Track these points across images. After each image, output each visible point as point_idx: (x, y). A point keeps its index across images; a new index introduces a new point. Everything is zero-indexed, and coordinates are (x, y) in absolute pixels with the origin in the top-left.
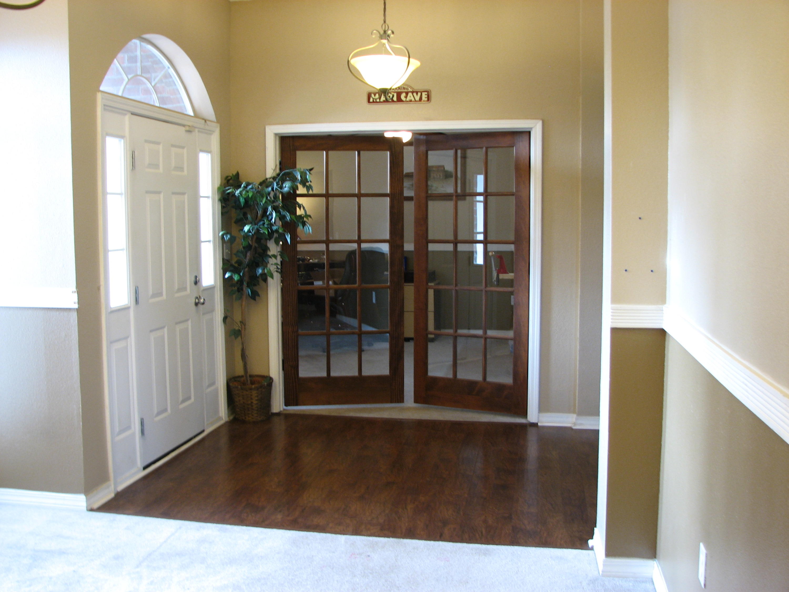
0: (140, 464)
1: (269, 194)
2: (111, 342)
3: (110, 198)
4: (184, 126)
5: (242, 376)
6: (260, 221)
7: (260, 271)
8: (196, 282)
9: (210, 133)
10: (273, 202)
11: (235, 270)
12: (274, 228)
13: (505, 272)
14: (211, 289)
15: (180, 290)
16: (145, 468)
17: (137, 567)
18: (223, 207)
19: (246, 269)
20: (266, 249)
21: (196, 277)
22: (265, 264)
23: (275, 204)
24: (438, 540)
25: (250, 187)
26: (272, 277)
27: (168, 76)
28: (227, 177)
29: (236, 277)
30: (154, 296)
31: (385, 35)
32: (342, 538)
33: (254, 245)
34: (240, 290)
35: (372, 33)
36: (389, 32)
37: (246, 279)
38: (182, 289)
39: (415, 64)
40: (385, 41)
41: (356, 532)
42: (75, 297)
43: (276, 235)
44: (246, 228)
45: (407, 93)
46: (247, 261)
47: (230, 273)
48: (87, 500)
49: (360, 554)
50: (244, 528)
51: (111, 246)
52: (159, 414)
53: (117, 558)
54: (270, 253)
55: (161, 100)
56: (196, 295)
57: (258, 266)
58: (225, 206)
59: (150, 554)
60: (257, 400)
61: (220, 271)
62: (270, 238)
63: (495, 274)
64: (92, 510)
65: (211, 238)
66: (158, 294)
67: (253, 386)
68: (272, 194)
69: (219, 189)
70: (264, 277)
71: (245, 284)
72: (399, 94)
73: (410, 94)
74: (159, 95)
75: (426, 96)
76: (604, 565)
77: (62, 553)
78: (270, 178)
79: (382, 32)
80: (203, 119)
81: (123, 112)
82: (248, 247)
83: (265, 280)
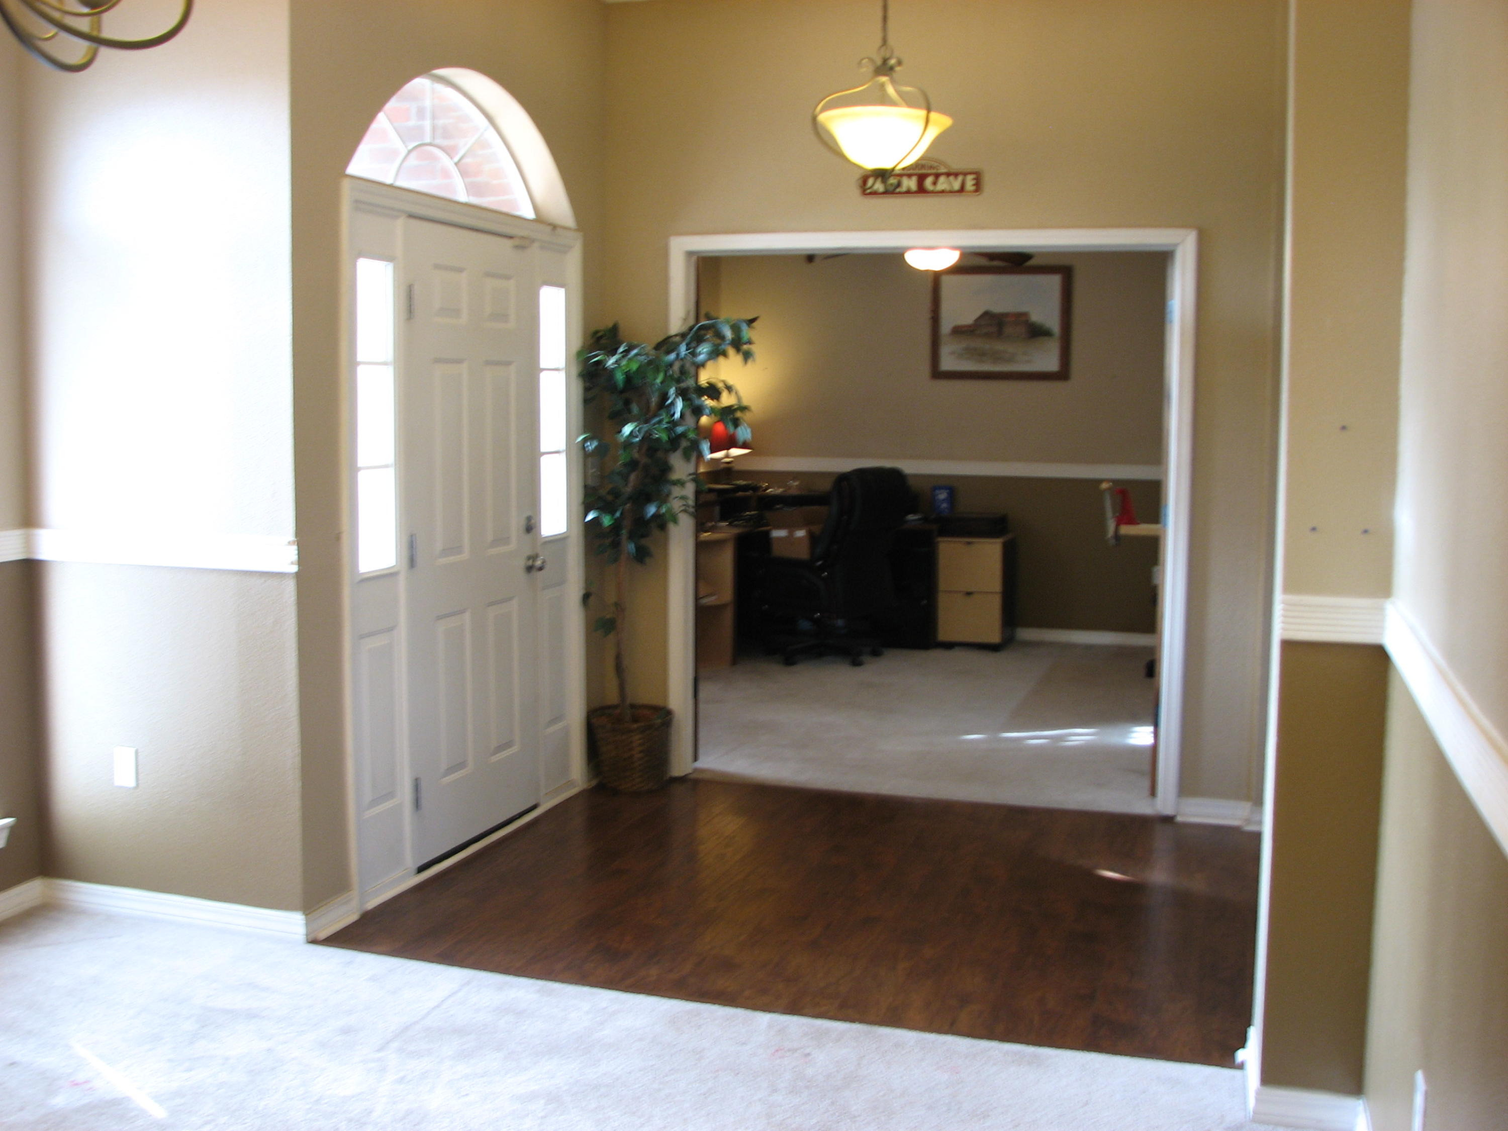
0: (411, 861)
1: (671, 365)
2: (362, 637)
3: (362, 373)
4: (511, 237)
5: (615, 707)
6: (655, 416)
7: (652, 510)
8: (531, 526)
9: (564, 250)
10: (678, 381)
11: (606, 507)
12: (680, 429)
13: (1131, 521)
14: (558, 541)
15: (497, 542)
16: (421, 869)
17: (380, 1050)
18: (587, 390)
19: (628, 506)
20: (666, 469)
21: (529, 519)
22: (663, 499)
23: (683, 385)
24: (946, 1032)
25: (635, 352)
26: (675, 521)
27: (482, 144)
28: (596, 332)
29: (607, 521)
30: (447, 552)
31: (885, 68)
32: (763, 1019)
33: (644, 460)
34: (616, 545)
35: (860, 63)
36: (893, 62)
37: (627, 523)
38: (501, 540)
39: (941, 122)
40: (884, 79)
41: (793, 1009)
42: (292, 553)
43: (684, 444)
44: (627, 429)
45: (937, 176)
46: (628, 489)
47: (598, 513)
48: (308, 924)
49: (794, 1050)
50: (586, 990)
51: (362, 460)
52: (451, 770)
53: (346, 1031)
54: (674, 476)
55: (471, 188)
56: (529, 552)
57: (649, 499)
58: (591, 386)
59: (406, 1028)
60: (641, 752)
61: (578, 508)
62: (675, 449)
63: (1111, 525)
64: (314, 941)
65: (562, 445)
66: (452, 549)
67: (635, 726)
68: (676, 367)
69: (579, 354)
70: (662, 523)
71: (624, 533)
72: (921, 178)
73: (942, 179)
74: (468, 180)
75: (974, 182)
76: (1258, 1100)
77: (251, 1015)
78: (676, 335)
79: (879, 62)
80: (550, 224)
81: (392, 213)
82: (632, 465)
83: (663, 527)
